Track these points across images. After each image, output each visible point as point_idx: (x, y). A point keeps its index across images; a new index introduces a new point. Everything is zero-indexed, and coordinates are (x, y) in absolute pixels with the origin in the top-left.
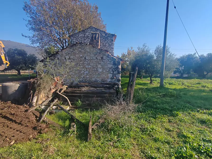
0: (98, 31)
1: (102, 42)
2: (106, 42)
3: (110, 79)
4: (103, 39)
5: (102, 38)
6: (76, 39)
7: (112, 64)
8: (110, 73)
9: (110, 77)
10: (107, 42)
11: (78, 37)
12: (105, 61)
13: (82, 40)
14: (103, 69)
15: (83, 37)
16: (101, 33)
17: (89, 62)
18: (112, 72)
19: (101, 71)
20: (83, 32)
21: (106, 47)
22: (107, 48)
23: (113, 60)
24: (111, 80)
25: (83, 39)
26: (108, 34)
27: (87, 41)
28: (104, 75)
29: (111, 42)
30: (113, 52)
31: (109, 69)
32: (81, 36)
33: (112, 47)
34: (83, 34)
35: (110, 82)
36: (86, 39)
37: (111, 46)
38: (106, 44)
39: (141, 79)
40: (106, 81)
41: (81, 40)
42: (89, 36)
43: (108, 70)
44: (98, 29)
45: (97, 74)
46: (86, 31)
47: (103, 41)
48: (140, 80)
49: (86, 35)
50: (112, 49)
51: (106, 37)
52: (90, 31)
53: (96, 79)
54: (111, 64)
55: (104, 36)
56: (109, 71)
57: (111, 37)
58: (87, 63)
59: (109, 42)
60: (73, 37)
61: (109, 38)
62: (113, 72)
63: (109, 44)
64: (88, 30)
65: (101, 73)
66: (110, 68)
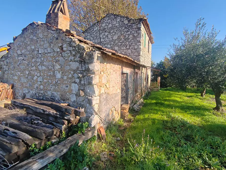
0: (117, 18)
1: (124, 34)
2: (129, 33)
3: (75, 96)
4: (125, 29)
5: (123, 28)
6: (90, 35)
7: (77, 61)
8: (75, 82)
9: (74, 92)
10: (131, 32)
11: (93, 32)
12: (66, 55)
13: (97, 36)
14: (63, 73)
15: (99, 30)
16: (122, 20)
17: (42, 59)
18: (77, 81)
19: (60, 77)
20: (98, 24)
21: (129, 40)
22: (131, 42)
23: (79, 52)
24: (77, 98)
25: (98, 33)
26: (133, 20)
27: (103, 36)
28: (64, 86)
29: (136, 31)
30: (140, 48)
31: (72, 72)
32: (96, 30)
33: (138, 39)
34: (98, 27)
35: (74, 101)
36: (102, 32)
37: (136, 39)
38: (128, 36)
39: (202, 95)
40: (68, 99)
41: (96, 34)
42: (105, 28)
43: (70, 76)
44: (118, 15)
45: (54, 82)
46: (102, 21)
47: (125, 32)
48: (200, 97)
49: (102, 27)
50: (138, 44)
51: (129, 24)
52: (108, 20)
53: (53, 93)
54: (75, 61)
55: (127, 24)
56: (73, 77)
57: (137, 23)
58: (40, 60)
59: (133, 32)
60: (87, 33)
61: (133, 25)
62: (80, 81)
63: (134, 36)
64: (105, 19)
65: (59, 82)
66: (74, 70)
